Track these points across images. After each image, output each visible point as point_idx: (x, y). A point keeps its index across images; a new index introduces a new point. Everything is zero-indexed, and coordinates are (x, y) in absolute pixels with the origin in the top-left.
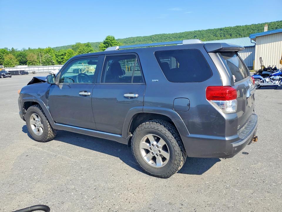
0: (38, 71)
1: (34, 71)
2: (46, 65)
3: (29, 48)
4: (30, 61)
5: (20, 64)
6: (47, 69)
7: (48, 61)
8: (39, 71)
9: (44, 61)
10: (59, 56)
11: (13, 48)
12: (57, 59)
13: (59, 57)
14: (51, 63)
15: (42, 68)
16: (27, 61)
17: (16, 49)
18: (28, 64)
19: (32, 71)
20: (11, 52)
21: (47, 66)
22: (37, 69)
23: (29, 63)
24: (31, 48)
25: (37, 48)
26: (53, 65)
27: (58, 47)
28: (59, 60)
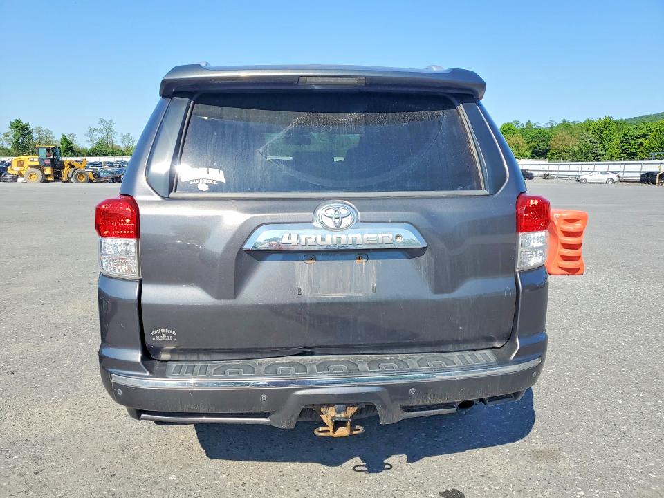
0: (556, 173)
1: (547, 173)
2: (578, 161)
3: (564, 121)
4: (556, 149)
5: (533, 157)
6: (577, 170)
7: (584, 150)
8: (560, 173)
9: (576, 149)
10: (633, 139)
11: (529, 121)
12: (626, 146)
13: (632, 142)
14: (591, 156)
15: (566, 168)
16: (549, 150)
17: (535, 124)
18: (550, 156)
19: (544, 173)
20: (522, 131)
21: (580, 163)
22: (555, 168)
23: (553, 155)
24: (567, 119)
25: (583, 121)
26: (596, 160)
27: (647, 117)
28: (632, 150)
